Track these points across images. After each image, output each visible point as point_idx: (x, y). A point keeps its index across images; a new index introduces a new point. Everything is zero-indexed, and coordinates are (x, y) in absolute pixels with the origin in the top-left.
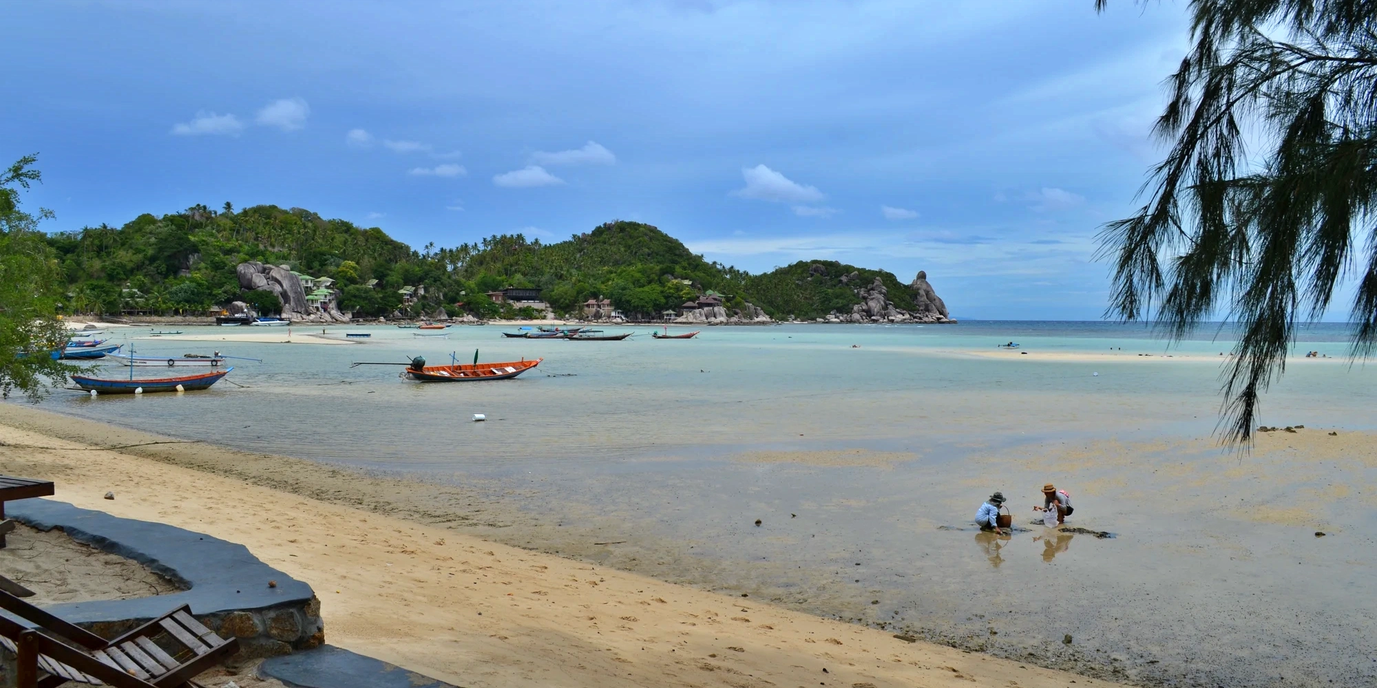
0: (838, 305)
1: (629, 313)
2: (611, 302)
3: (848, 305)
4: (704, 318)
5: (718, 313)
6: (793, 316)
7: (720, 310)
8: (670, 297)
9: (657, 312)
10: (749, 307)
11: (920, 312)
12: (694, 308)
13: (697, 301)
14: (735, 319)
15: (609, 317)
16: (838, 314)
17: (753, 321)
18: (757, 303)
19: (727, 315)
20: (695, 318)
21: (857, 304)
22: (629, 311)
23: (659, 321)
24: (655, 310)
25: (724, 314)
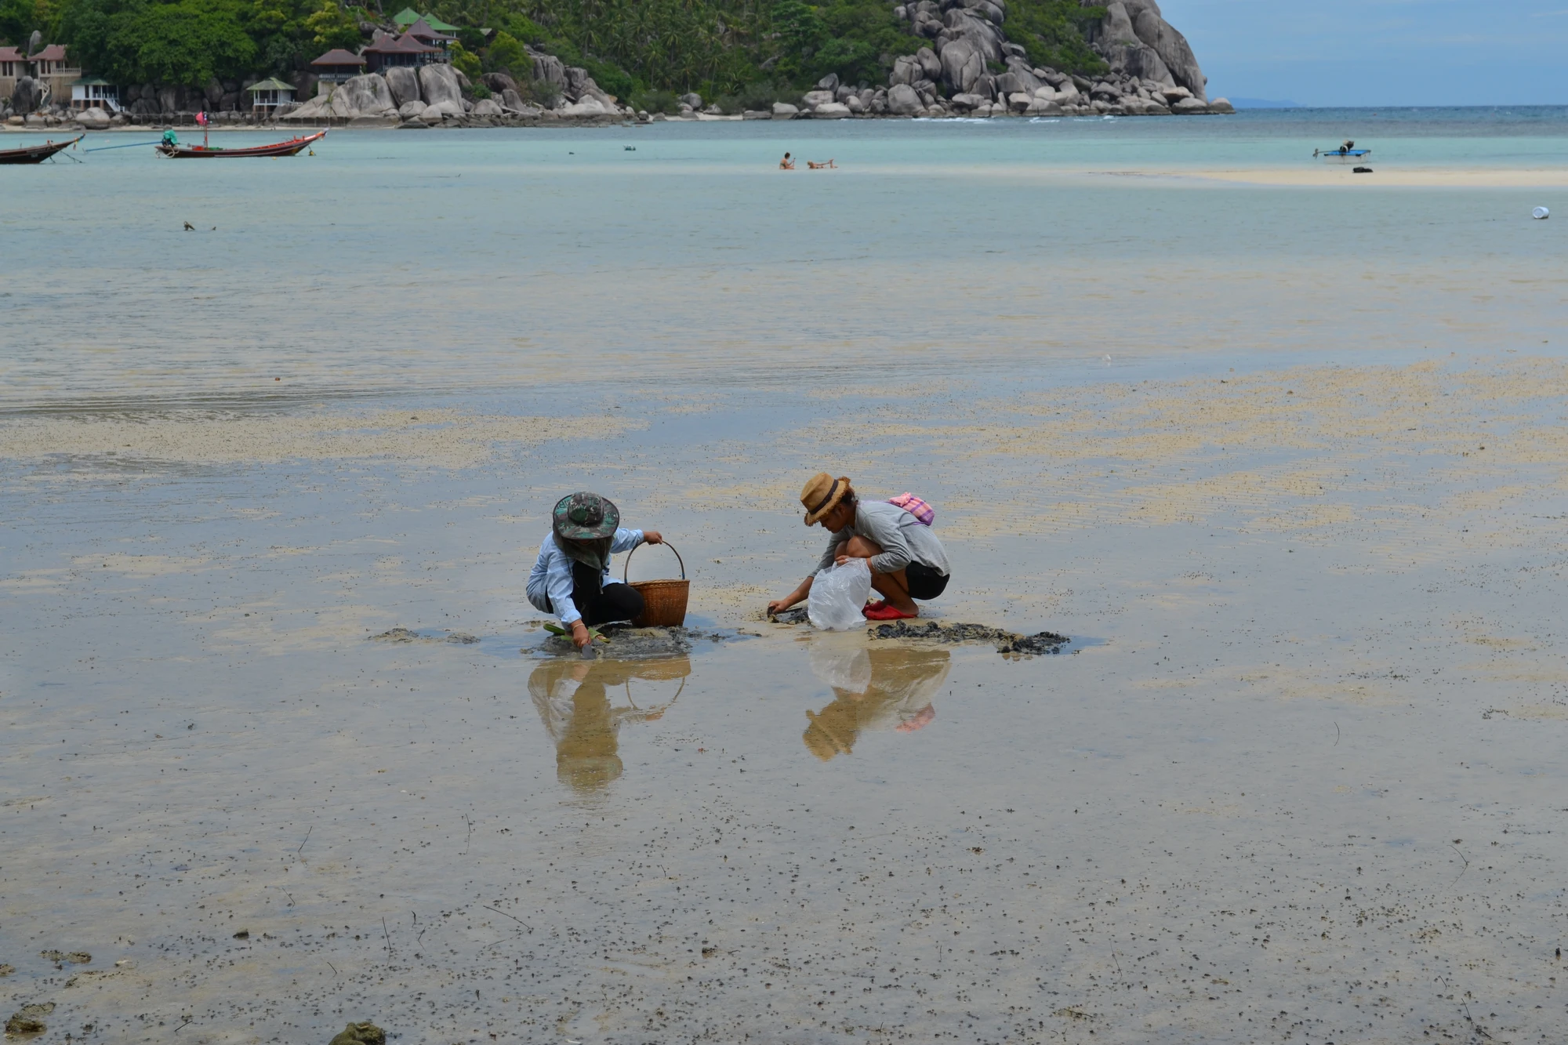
0: (844, 58)
1: (131, 91)
2: (68, 51)
3: (876, 57)
4: (387, 104)
5: (433, 87)
6: (695, 97)
7: (443, 75)
8: (272, 32)
9: (229, 86)
10: (546, 68)
11: (1113, 76)
12: (353, 69)
13: (364, 48)
14: (490, 106)
15: (65, 104)
16: (843, 89)
17: (556, 111)
18: (573, 56)
19: (466, 93)
20: (358, 102)
21: (906, 53)
22: (134, 83)
23: (235, 115)
24: (222, 80)
25: (455, 89)
